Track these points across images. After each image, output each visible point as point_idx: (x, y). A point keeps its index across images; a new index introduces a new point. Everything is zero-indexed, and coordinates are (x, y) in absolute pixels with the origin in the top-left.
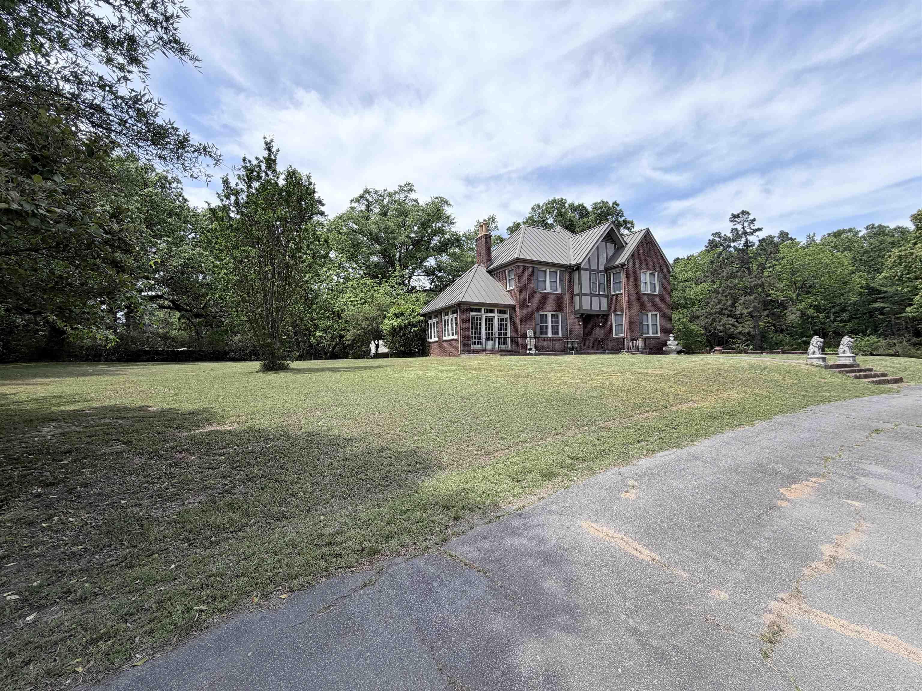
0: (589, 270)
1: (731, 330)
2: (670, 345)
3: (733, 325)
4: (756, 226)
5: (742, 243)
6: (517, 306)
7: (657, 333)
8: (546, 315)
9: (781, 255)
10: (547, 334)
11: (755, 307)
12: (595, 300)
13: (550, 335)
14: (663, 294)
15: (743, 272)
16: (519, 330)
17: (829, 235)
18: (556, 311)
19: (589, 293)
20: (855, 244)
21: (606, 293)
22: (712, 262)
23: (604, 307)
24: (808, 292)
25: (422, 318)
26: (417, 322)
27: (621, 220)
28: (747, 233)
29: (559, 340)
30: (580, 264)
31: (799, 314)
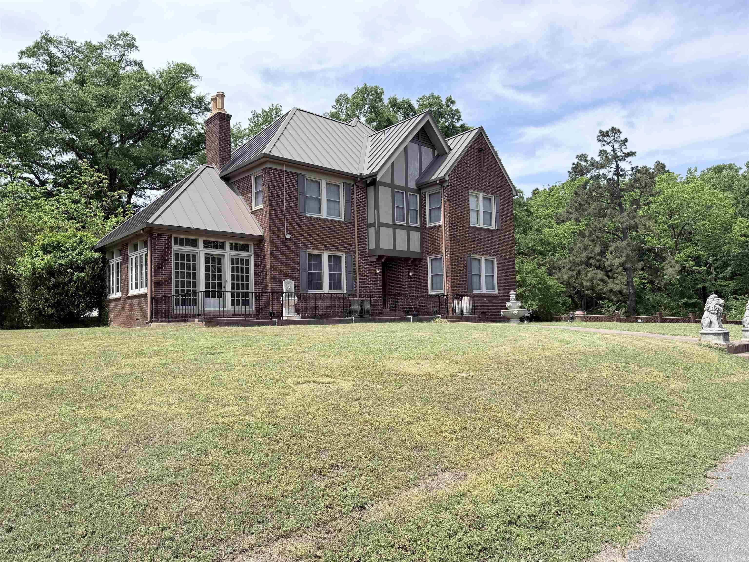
0: (392, 186)
1: (599, 287)
2: (510, 307)
3: (602, 280)
4: (629, 148)
5: (612, 170)
6: (267, 239)
7: (493, 289)
8: (320, 256)
9: (657, 189)
10: (320, 288)
11: (628, 256)
12: (401, 234)
13: (326, 289)
14: (501, 229)
15: (614, 209)
16: (269, 280)
17: (709, 170)
18: (336, 250)
19: (390, 222)
20: (736, 183)
21: (418, 225)
22: (576, 193)
23: (416, 247)
24: (688, 240)
25: (97, 255)
26: (85, 262)
27: (458, 124)
28: (618, 157)
29: (342, 297)
30: (376, 174)
31: (678, 267)
